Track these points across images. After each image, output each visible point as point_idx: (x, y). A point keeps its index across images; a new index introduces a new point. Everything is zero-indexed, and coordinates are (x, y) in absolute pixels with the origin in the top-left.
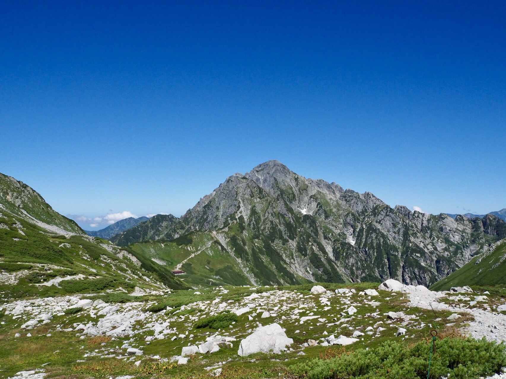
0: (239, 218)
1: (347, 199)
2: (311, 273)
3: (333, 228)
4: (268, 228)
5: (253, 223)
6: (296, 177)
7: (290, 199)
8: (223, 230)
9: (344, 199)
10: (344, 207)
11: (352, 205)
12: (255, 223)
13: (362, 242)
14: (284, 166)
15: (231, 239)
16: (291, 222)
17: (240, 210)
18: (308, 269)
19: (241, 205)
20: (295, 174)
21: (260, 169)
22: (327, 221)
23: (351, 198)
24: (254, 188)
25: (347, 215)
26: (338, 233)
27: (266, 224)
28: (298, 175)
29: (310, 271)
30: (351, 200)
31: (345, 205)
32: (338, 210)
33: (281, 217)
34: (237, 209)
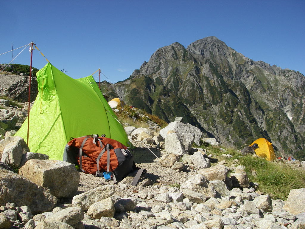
0: (156, 79)
1: (286, 75)
2: (233, 141)
3: (268, 102)
4: (188, 90)
5: (171, 85)
6: (234, 53)
7: (225, 72)
8: (124, 83)
9: (283, 75)
10: (282, 83)
11: (291, 80)
12: (173, 85)
13: (300, 118)
14: (222, 42)
15: (131, 93)
16: (216, 85)
17: (160, 71)
18: (230, 137)
19: (162, 66)
20: (233, 50)
21: (197, 44)
22: (263, 95)
23: (290, 73)
24: (179, 50)
25: (284, 91)
26: (274, 108)
27: (186, 86)
28: (236, 51)
29: (231, 140)
30: (290, 75)
31: (283, 81)
32: (276, 85)
33: (204, 80)
34: (156, 70)
